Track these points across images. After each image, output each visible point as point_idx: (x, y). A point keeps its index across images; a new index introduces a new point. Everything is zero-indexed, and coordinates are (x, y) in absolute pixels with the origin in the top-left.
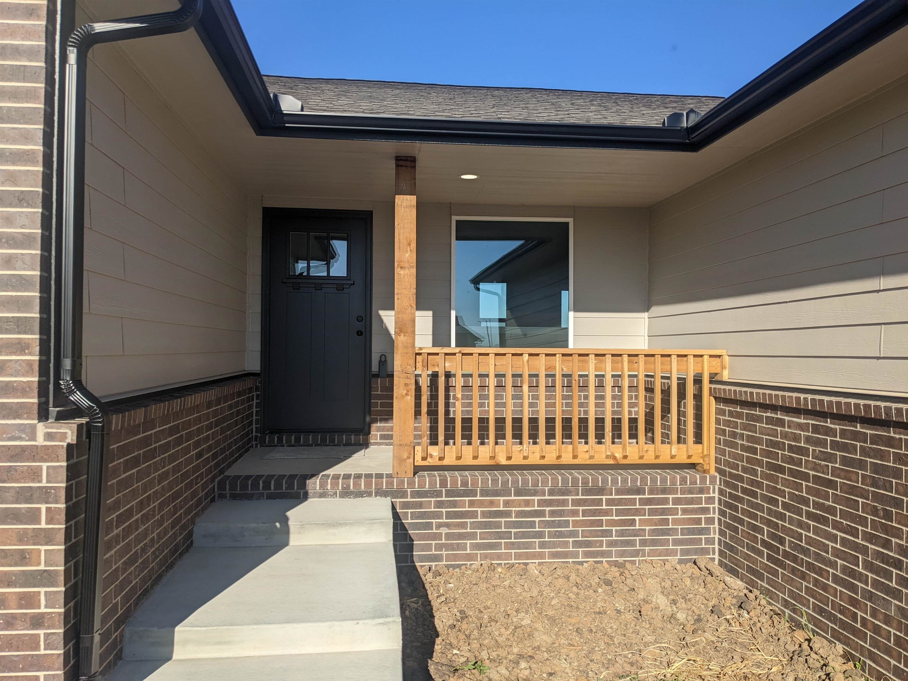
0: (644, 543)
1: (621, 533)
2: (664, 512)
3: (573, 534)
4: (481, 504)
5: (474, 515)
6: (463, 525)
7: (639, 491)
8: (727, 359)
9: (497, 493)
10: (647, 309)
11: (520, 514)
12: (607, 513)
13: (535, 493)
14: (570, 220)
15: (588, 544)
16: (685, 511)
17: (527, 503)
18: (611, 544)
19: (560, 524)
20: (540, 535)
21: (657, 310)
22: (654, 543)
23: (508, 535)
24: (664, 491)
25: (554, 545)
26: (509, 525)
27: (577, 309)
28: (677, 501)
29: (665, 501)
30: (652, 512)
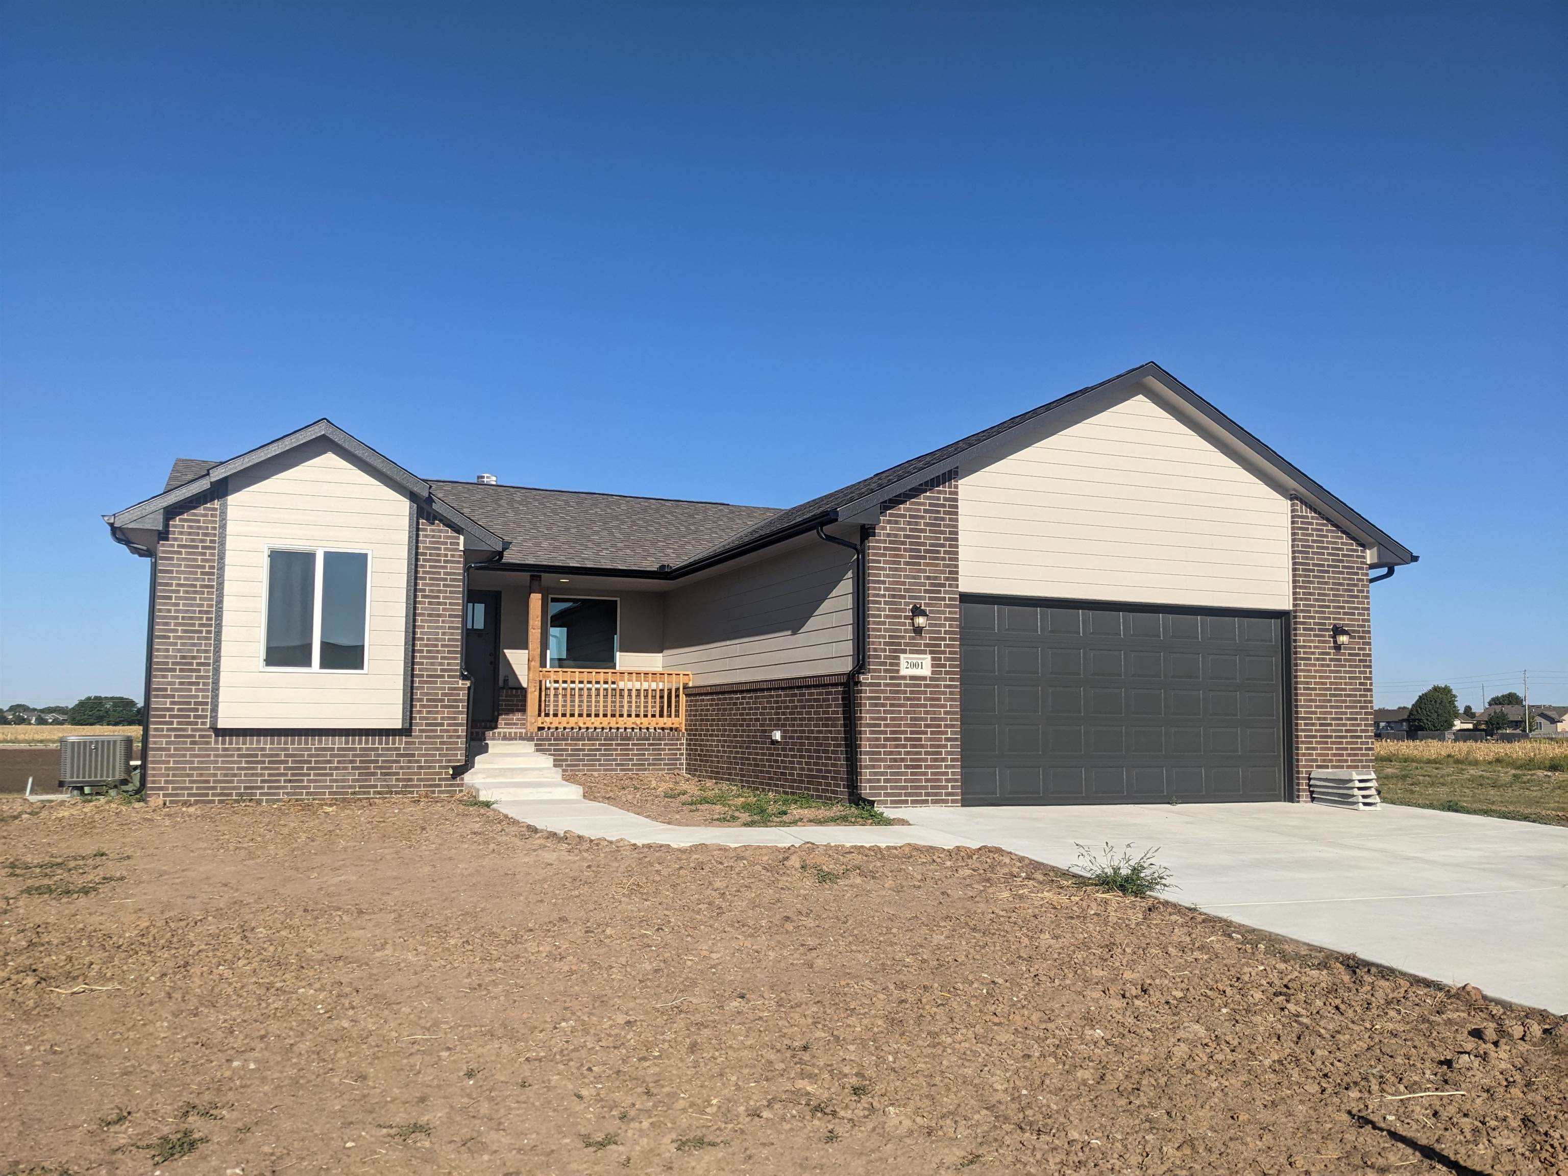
0: (649, 764)
1: (638, 760)
2: (659, 750)
3: (616, 760)
4: (570, 745)
5: (567, 750)
6: (562, 755)
7: (648, 739)
8: (691, 676)
9: (579, 740)
10: (661, 652)
11: (589, 750)
12: (632, 750)
13: (597, 740)
14: (618, 599)
15: (622, 765)
16: (669, 749)
17: (593, 745)
18: (633, 765)
19: (609, 755)
20: (599, 760)
21: (667, 652)
22: (654, 764)
23: (583, 760)
24: (660, 740)
25: (606, 765)
26: (584, 755)
27: (621, 651)
28: (665, 745)
29: (660, 744)
30: (653, 750)
